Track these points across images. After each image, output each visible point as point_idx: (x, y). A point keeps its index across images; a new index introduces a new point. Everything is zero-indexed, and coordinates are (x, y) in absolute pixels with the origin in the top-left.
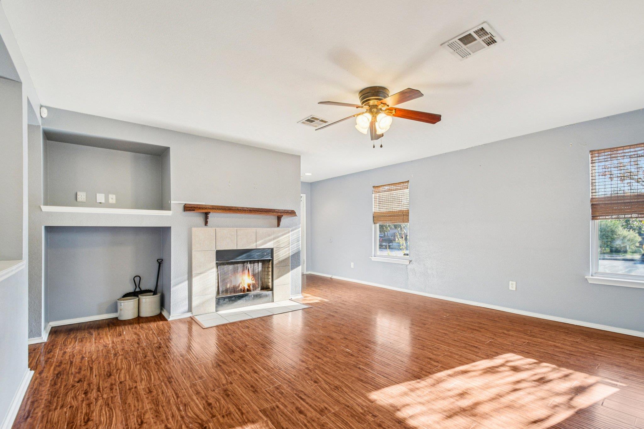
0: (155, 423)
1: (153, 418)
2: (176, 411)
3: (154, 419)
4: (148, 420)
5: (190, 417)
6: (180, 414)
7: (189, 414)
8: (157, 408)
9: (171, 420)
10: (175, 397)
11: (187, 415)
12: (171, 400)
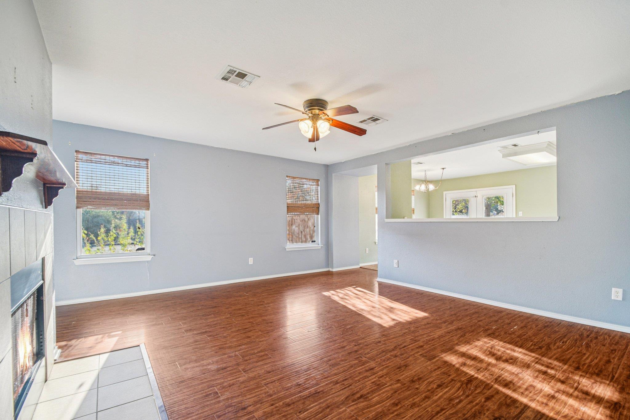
0: (488, 410)
1: (485, 414)
2: (463, 402)
3: (485, 412)
4: (490, 416)
5: (464, 392)
6: (464, 399)
7: (461, 393)
8: (470, 418)
9: (477, 401)
10: (444, 412)
11: (463, 394)
12: (451, 412)
